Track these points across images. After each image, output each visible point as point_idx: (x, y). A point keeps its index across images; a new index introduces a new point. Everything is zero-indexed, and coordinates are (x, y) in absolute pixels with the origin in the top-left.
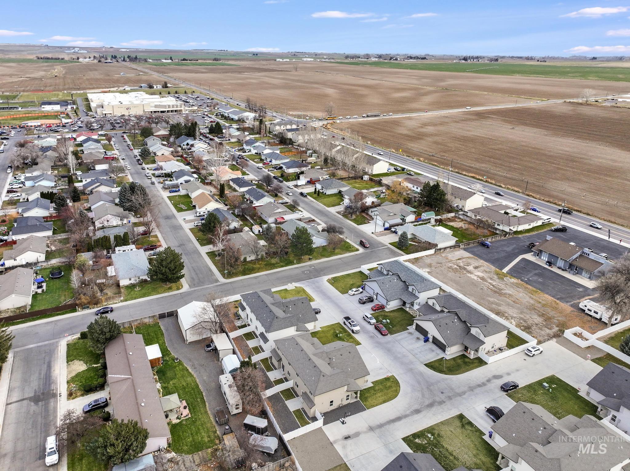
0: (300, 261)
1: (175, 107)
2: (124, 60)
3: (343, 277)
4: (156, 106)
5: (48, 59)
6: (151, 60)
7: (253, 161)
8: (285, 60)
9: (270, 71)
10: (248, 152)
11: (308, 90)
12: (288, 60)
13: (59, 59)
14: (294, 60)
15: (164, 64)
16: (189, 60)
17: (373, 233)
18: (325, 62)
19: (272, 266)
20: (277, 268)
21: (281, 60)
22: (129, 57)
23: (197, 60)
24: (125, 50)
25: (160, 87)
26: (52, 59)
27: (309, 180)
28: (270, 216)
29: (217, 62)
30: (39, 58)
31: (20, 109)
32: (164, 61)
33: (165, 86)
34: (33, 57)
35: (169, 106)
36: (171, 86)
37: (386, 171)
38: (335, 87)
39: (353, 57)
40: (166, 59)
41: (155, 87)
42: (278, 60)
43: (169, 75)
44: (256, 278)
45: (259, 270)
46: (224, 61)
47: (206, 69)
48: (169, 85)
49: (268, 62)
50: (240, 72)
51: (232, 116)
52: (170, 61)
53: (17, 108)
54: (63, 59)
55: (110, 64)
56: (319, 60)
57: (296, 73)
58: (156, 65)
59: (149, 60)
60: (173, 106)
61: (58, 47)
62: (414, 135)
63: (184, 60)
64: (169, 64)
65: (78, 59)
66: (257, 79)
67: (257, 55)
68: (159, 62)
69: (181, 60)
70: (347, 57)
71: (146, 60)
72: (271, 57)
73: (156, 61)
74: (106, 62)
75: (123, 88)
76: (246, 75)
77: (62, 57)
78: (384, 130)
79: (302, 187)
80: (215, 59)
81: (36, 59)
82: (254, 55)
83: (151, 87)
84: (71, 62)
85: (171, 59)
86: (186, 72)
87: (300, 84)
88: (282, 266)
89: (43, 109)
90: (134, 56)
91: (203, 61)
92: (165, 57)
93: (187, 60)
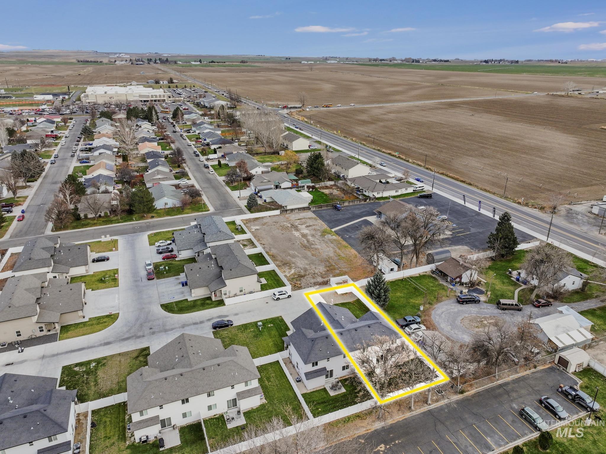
5: (88, 62)
8: (309, 62)
12: (313, 62)
13: (98, 62)
14: (318, 62)
21: (306, 62)
23: (225, 62)
24: (167, 55)
26: (91, 62)
30: (79, 62)
32: (193, 63)
40: (195, 61)
42: (303, 62)
46: (250, 63)
47: (226, 69)
49: (293, 64)
52: (199, 63)
55: (141, 65)
56: (342, 62)
58: (183, 66)
64: (196, 66)
65: (115, 61)
68: (188, 64)
69: (209, 62)
71: (175, 62)
73: (185, 63)
74: (137, 64)
76: (262, 74)
77: (101, 60)
80: (243, 62)
81: (76, 62)
84: (107, 64)
85: (200, 61)
87: (303, 81)
90: (165, 59)
91: (230, 63)
92: (196, 60)
93: (215, 62)
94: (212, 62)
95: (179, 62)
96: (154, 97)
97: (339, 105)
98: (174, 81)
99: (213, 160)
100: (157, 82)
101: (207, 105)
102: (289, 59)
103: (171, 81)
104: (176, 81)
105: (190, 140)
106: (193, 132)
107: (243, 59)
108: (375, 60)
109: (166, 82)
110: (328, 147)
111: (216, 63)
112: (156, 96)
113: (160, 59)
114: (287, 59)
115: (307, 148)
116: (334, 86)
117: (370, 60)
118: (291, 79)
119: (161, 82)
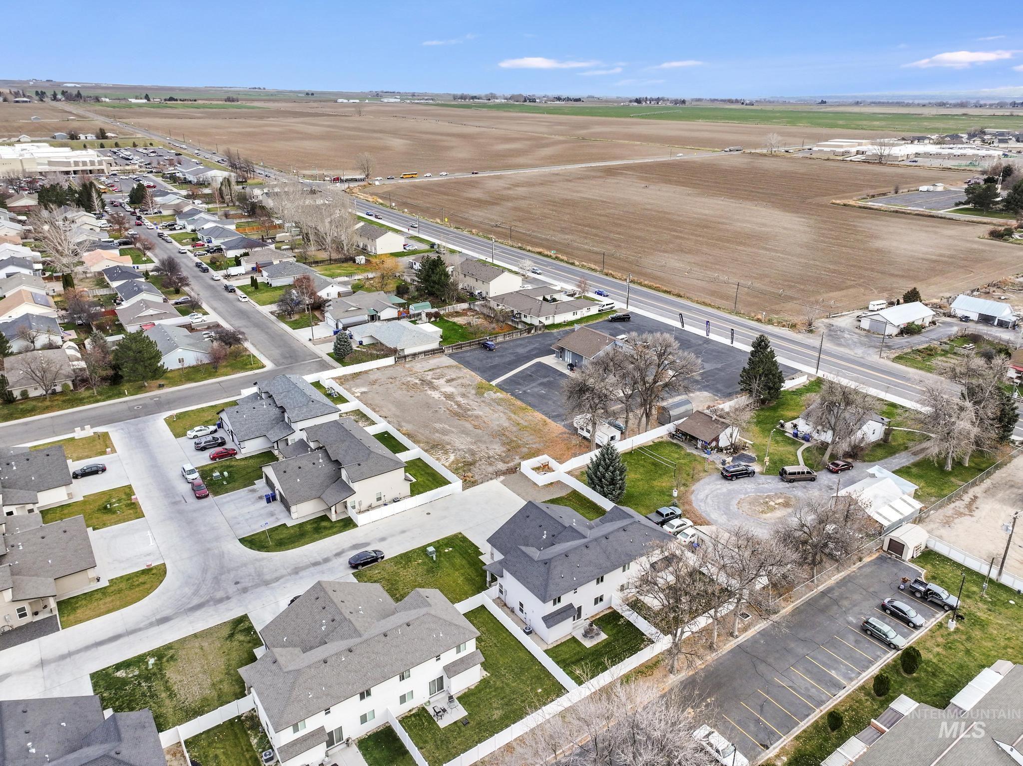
2: (55, 99)
6: (107, 100)
8: (352, 101)
9: (315, 116)
12: (357, 101)
14: (367, 101)
15: (130, 106)
16: (181, 100)
18: (417, 103)
21: (345, 101)
23: (195, 101)
29: (232, 103)
32: (133, 101)
40: (137, 98)
42: (340, 100)
46: (244, 102)
47: (204, 113)
49: (322, 103)
50: (262, 118)
52: (145, 101)
55: (23, 104)
56: (408, 101)
57: (359, 119)
58: (114, 107)
62: (488, 199)
64: (140, 106)
68: (123, 102)
69: (165, 100)
70: (459, 97)
71: (97, 99)
72: (330, 98)
73: (118, 101)
74: (18, 102)
75: (18, 139)
76: (271, 121)
80: (229, 100)
85: (147, 97)
86: (162, 117)
87: (352, 133)
90: (75, 93)
91: (207, 102)
92: (138, 94)
93: (176, 100)
94: (171, 99)
95: (103, 99)
96: (81, 164)
97: (428, 175)
98: (109, 134)
99: (237, 277)
100: (74, 137)
101: (190, 178)
102: (312, 94)
103: (102, 135)
104: (113, 135)
105: (180, 242)
106: (181, 229)
107: (230, 95)
108: (463, 97)
109: (91, 137)
110: (436, 247)
111: (179, 102)
112: (84, 163)
113: (63, 93)
114: (307, 94)
115: (401, 249)
116: (408, 142)
117: (455, 98)
118: (328, 129)
119: (82, 137)
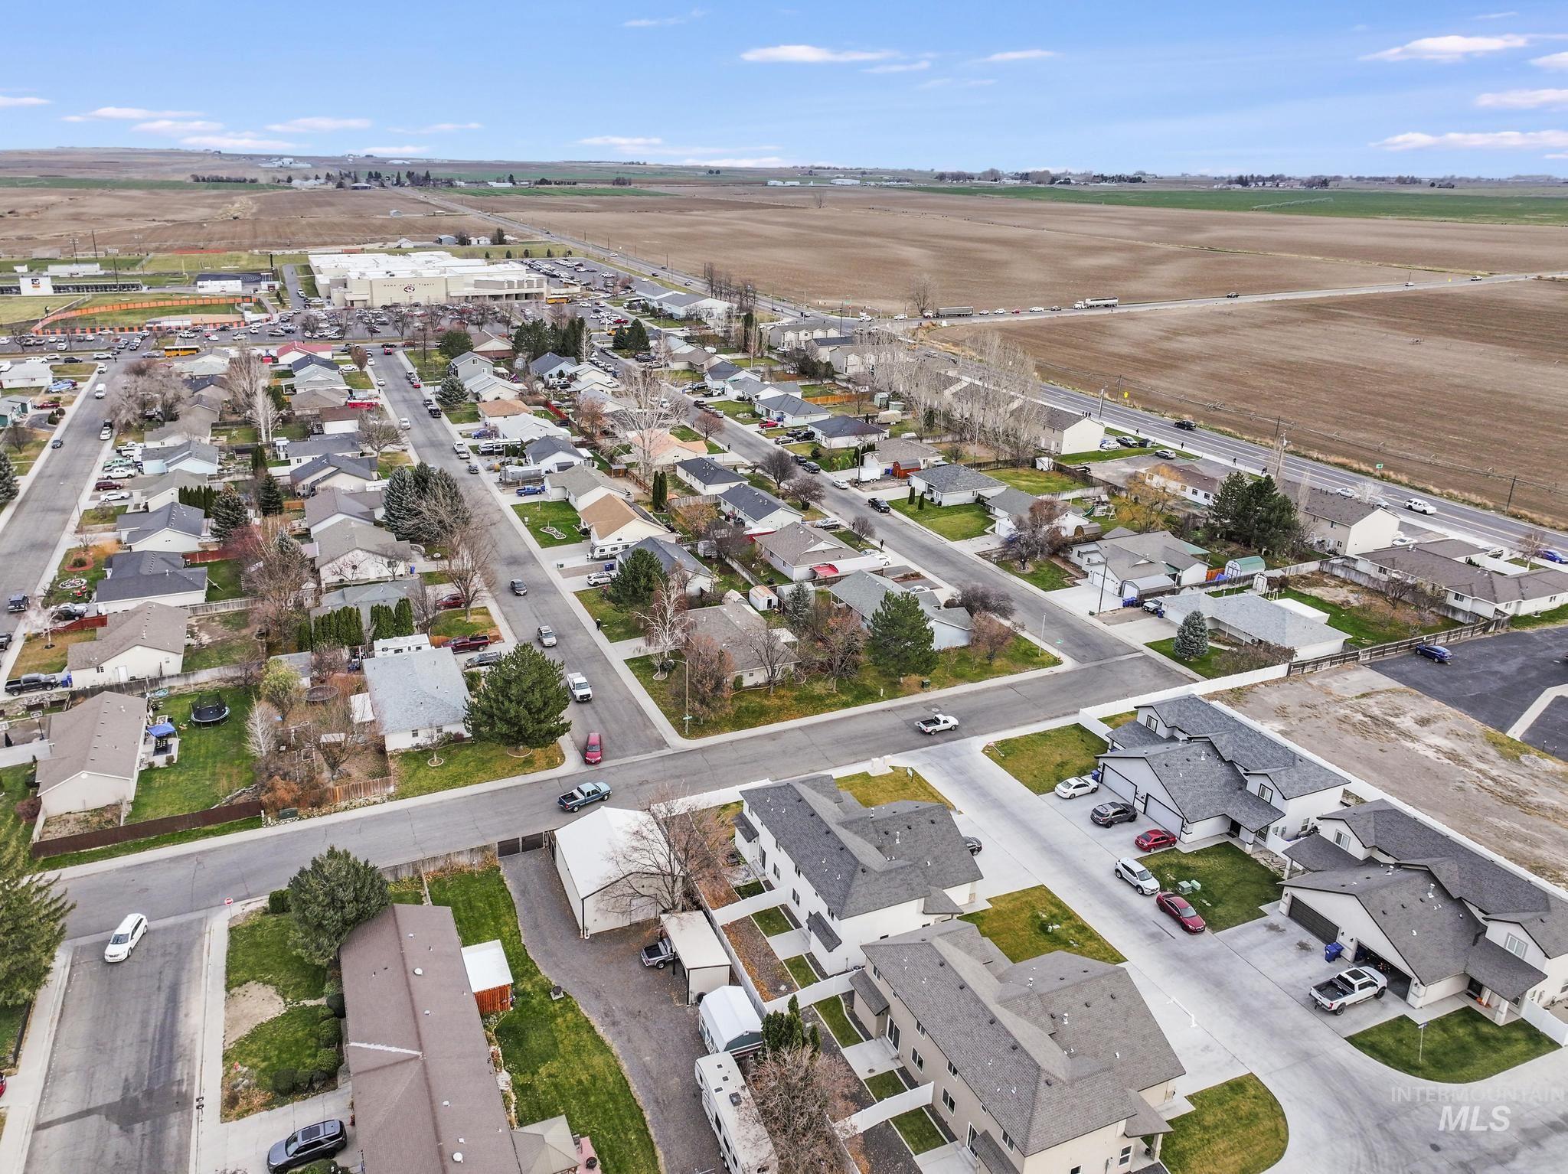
0: (894, 691)
1: (526, 285)
2: (399, 183)
3: (1029, 740)
4: (478, 284)
5: (220, 180)
6: (462, 184)
7: (733, 416)
8: (789, 183)
10: (719, 395)
11: (855, 251)
12: (797, 183)
13: (245, 180)
14: (812, 184)
15: (493, 192)
16: (556, 183)
17: (1092, 614)
18: (887, 186)
19: (818, 704)
20: (830, 708)
21: (779, 183)
22: (410, 175)
23: (575, 184)
24: (401, 162)
25: (485, 241)
26: (229, 180)
27: (890, 466)
28: (796, 562)
29: (624, 187)
30: (197, 180)
31: (145, 289)
32: (495, 184)
33: (499, 239)
34: (185, 177)
35: (510, 284)
36: (512, 239)
37: (1097, 448)
38: (923, 245)
39: (957, 177)
40: (498, 181)
41: (474, 241)
42: (772, 182)
43: (507, 215)
44: (772, 737)
45: (779, 714)
46: (639, 186)
47: (597, 202)
48: (507, 237)
49: (747, 187)
50: (680, 211)
51: (668, 308)
52: (509, 185)
53: (137, 287)
54: (253, 181)
55: (364, 191)
56: (873, 184)
57: (819, 212)
59: (458, 183)
60: (520, 284)
61: (245, 156)
62: (1149, 356)
63: (543, 182)
64: (506, 192)
65: (290, 180)
66: (724, 224)
67: (718, 172)
68: (482, 187)
69: (536, 183)
70: (942, 177)
71: (450, 183)
72: (755, 179)
73: (475, 186)
74: (356, 188)
75: (397, 244)
76: (696, 215)
77: (253, 177)
78: (1069, 345)
79: (873, 486)
80: (619, 182)
81: (191, 180)
82: (711, 172)
83: (463, 241)
84: (273, 187)
85: (511, 179)
86: (550, 210)
87: (831, 236)
88: (846, 705)
89: (200, 291)
91: (589, 185)
92: (497, 176)
93: (550, 183)
111: (553, 186)
118: (790, 230)
